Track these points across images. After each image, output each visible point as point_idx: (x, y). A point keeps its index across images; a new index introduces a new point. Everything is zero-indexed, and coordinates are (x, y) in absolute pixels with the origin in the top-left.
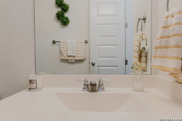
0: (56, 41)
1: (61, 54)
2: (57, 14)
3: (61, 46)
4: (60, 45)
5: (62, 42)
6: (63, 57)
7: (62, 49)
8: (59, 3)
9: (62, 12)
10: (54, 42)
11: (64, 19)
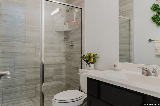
0: (152, 39)
1: (156, 50)
2: (152, 18)
3: (156, 44)
4: (155, 42)
5: (157, 40)
6: (157, 52)
7: (156, 46)
8: (154, 8)
9: (156, 16)
10: (150, 41)
11: (158, 21)
